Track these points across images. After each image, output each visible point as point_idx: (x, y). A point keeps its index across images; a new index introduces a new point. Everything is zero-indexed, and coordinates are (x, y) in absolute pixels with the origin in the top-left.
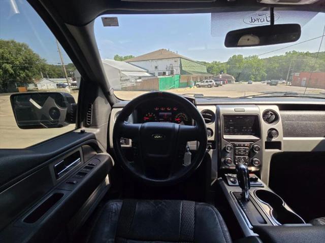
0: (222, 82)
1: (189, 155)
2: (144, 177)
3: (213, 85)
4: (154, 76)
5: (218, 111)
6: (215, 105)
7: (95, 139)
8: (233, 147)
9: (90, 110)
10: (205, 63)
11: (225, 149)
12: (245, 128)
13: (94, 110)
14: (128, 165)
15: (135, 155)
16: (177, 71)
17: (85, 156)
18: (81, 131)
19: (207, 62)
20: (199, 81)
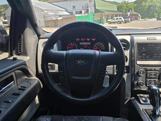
0: (130, 19)
1: (107, 78)
2: (69, 97)
3: (122, 21)
4: (72, 14)
5: (132, 40)
6: (130, 34)
7: (26, 65)
8: (145, 71)
9: (21, 40)
10: (115, 3)
11: (138, 73)
12: (156, 54)
13: (24, 40)
14: (56, 86)
15: (61, 77)
16: (91, 10)
17: (18, 80)
18: (14, 58)
19: (117, 2)
20: (110, 18)
